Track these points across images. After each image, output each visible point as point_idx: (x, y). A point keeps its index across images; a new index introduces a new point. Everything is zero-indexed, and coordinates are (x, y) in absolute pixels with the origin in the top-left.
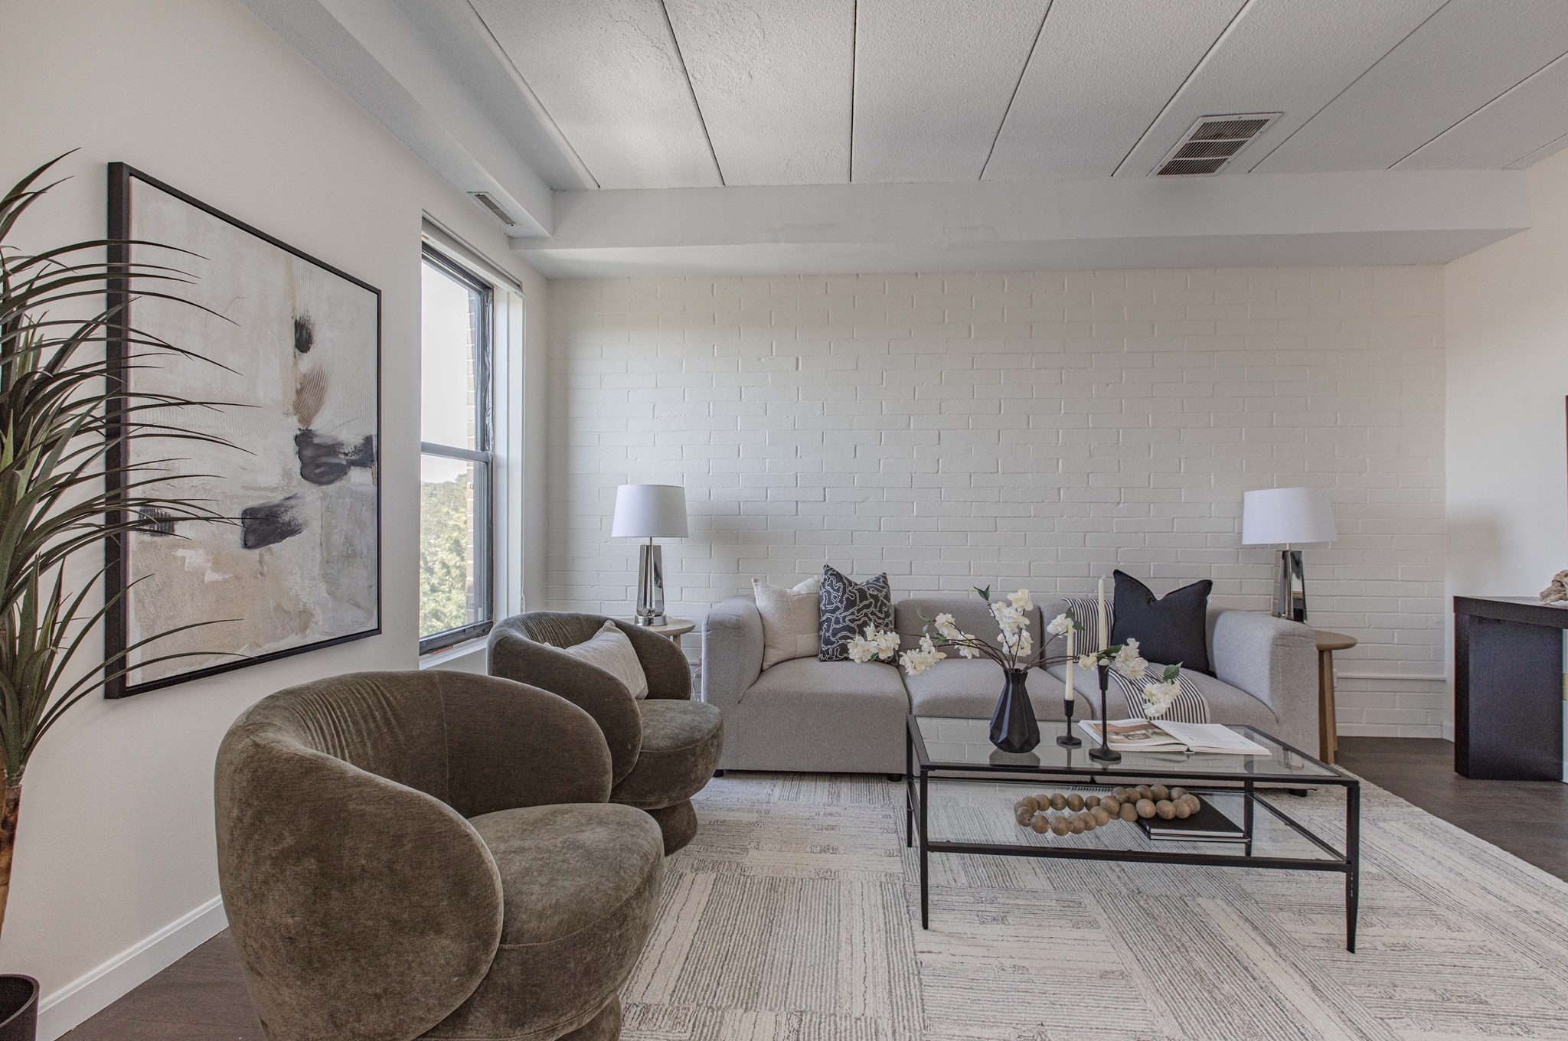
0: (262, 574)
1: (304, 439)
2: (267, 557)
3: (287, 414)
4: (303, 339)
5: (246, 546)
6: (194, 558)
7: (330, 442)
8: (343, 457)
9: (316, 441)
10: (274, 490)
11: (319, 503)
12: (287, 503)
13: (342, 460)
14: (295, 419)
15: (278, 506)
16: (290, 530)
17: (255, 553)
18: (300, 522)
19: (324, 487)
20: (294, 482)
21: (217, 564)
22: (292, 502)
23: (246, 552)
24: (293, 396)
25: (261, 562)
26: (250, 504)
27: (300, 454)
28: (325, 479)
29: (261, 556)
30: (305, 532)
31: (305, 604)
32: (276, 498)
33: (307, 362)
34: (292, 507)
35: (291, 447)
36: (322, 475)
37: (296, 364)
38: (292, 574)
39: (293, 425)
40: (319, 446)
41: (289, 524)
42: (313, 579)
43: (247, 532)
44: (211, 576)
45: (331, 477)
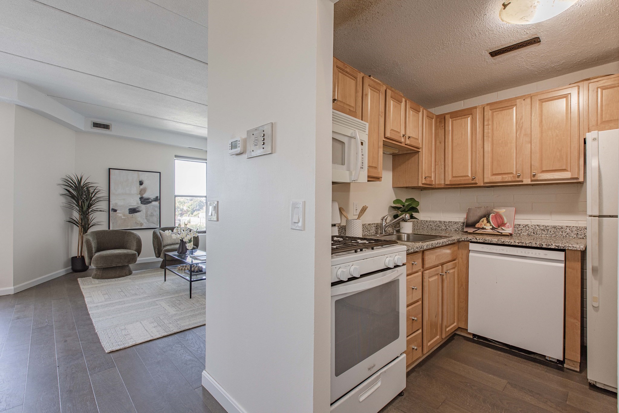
0: (132, 218)
1: (141, 198)
2: (134, 215)
3: (138, 195)
4: (141, 183)
5: (129, 213)
6: (120, 215)
7: (147, 198)
10: (134, 206)
11: (145, 207)
13: (150, 201)
16: (139, 211)
17: (131, 214)
18: (141, 210)
19: (146, 205)
20: (139, 204)
21: (124, 216)
22: (139, 207)
24: (139, 192)
25: (132, 216)
26: (130, 208)
27: (141, 200)
30: (141, 212)
31: (141, 223)
32: (135, 207)
33: (142, 187)
35: (139, 199)
36: (145, 203)
37: (139, 187)
38: (139, 218)
39: (139, 196)
40: (145, 199)
41: (138, 211)
42: (143, 218)
45: (147, 203)
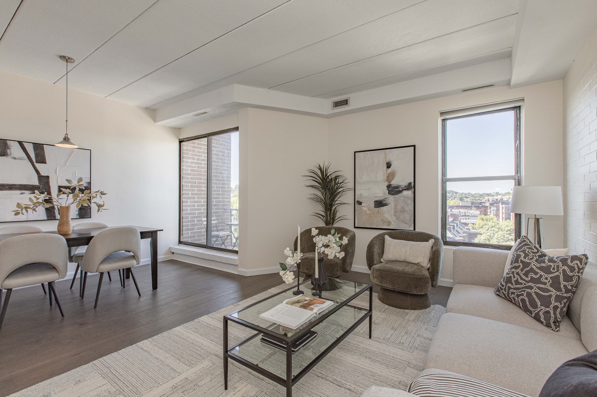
0: (378, 213)
1: (389, 186)
2: (380, 210)
3: (385, 182)
4: (389, 166)
5: (375, 207)
6: (365, 209)
7: (397, 186)
8: (401, 188)
9: (392, 186)
10: (382, 197)
11: (393, 199)
12: (385, 199)
13: (401, 189)
14: (387, 182)
15: (382, 200)
16: (386, 205)
17: (377, 209)
18: (388, 203)
19: (395, 196)
20: (386, 195)
21: (369, 210)
23: (376, 209)
24: (386, 178)
25: (378, 211)
26: (376, 200)
27: (388, 189)
28: (395, 194)
29: (378, 209)
30: (389, 206)
31: (389, 220)
33: (390, 170)
34: (386, 200)
35: (386, 188)
37: (387, 171)
38: (386, 214)
39: (386, 184)
40: (393, 187)
41: (385, 203)
42: (392, 215)
43: (375, 205)
44: (368, 212)
45: (397, 193)
